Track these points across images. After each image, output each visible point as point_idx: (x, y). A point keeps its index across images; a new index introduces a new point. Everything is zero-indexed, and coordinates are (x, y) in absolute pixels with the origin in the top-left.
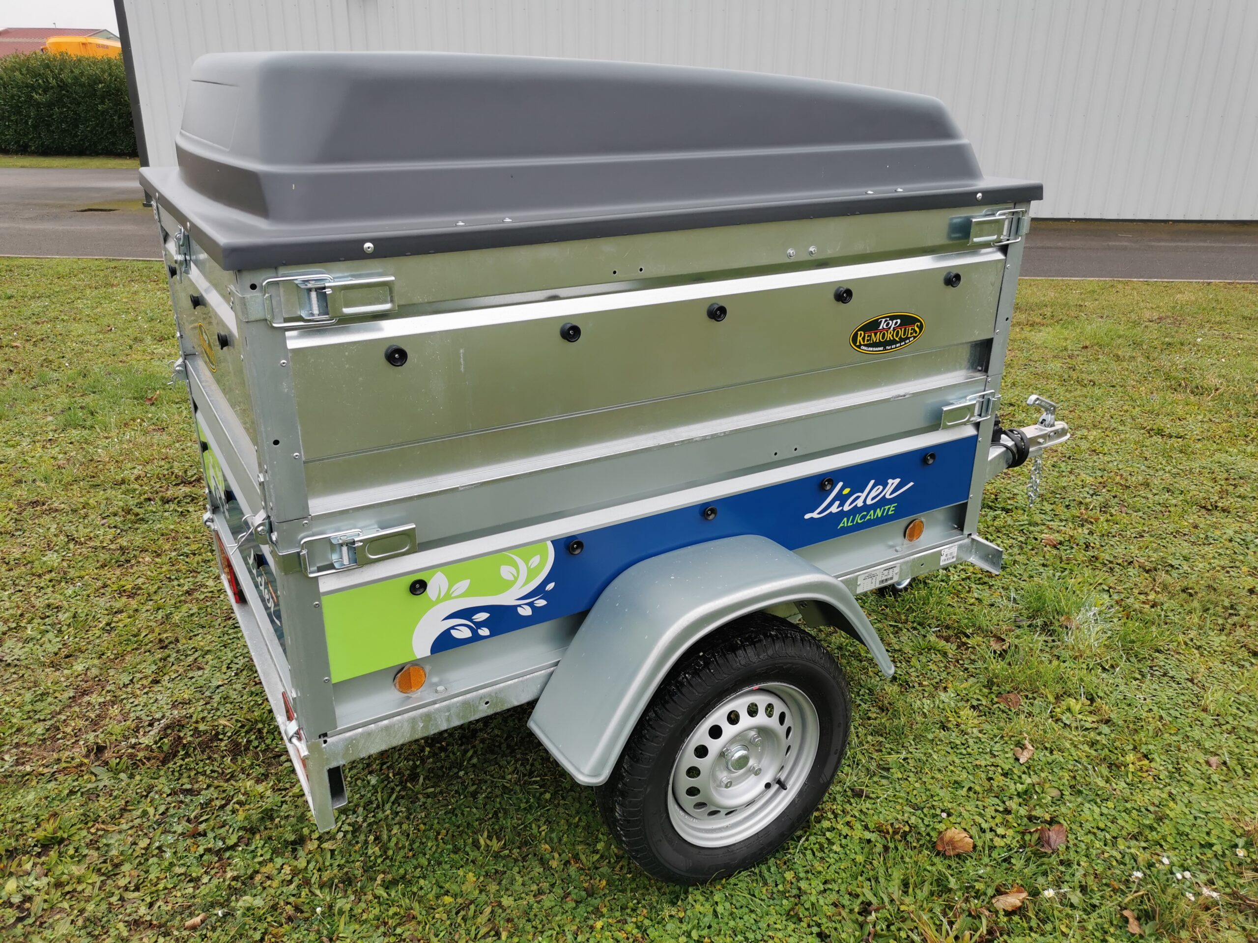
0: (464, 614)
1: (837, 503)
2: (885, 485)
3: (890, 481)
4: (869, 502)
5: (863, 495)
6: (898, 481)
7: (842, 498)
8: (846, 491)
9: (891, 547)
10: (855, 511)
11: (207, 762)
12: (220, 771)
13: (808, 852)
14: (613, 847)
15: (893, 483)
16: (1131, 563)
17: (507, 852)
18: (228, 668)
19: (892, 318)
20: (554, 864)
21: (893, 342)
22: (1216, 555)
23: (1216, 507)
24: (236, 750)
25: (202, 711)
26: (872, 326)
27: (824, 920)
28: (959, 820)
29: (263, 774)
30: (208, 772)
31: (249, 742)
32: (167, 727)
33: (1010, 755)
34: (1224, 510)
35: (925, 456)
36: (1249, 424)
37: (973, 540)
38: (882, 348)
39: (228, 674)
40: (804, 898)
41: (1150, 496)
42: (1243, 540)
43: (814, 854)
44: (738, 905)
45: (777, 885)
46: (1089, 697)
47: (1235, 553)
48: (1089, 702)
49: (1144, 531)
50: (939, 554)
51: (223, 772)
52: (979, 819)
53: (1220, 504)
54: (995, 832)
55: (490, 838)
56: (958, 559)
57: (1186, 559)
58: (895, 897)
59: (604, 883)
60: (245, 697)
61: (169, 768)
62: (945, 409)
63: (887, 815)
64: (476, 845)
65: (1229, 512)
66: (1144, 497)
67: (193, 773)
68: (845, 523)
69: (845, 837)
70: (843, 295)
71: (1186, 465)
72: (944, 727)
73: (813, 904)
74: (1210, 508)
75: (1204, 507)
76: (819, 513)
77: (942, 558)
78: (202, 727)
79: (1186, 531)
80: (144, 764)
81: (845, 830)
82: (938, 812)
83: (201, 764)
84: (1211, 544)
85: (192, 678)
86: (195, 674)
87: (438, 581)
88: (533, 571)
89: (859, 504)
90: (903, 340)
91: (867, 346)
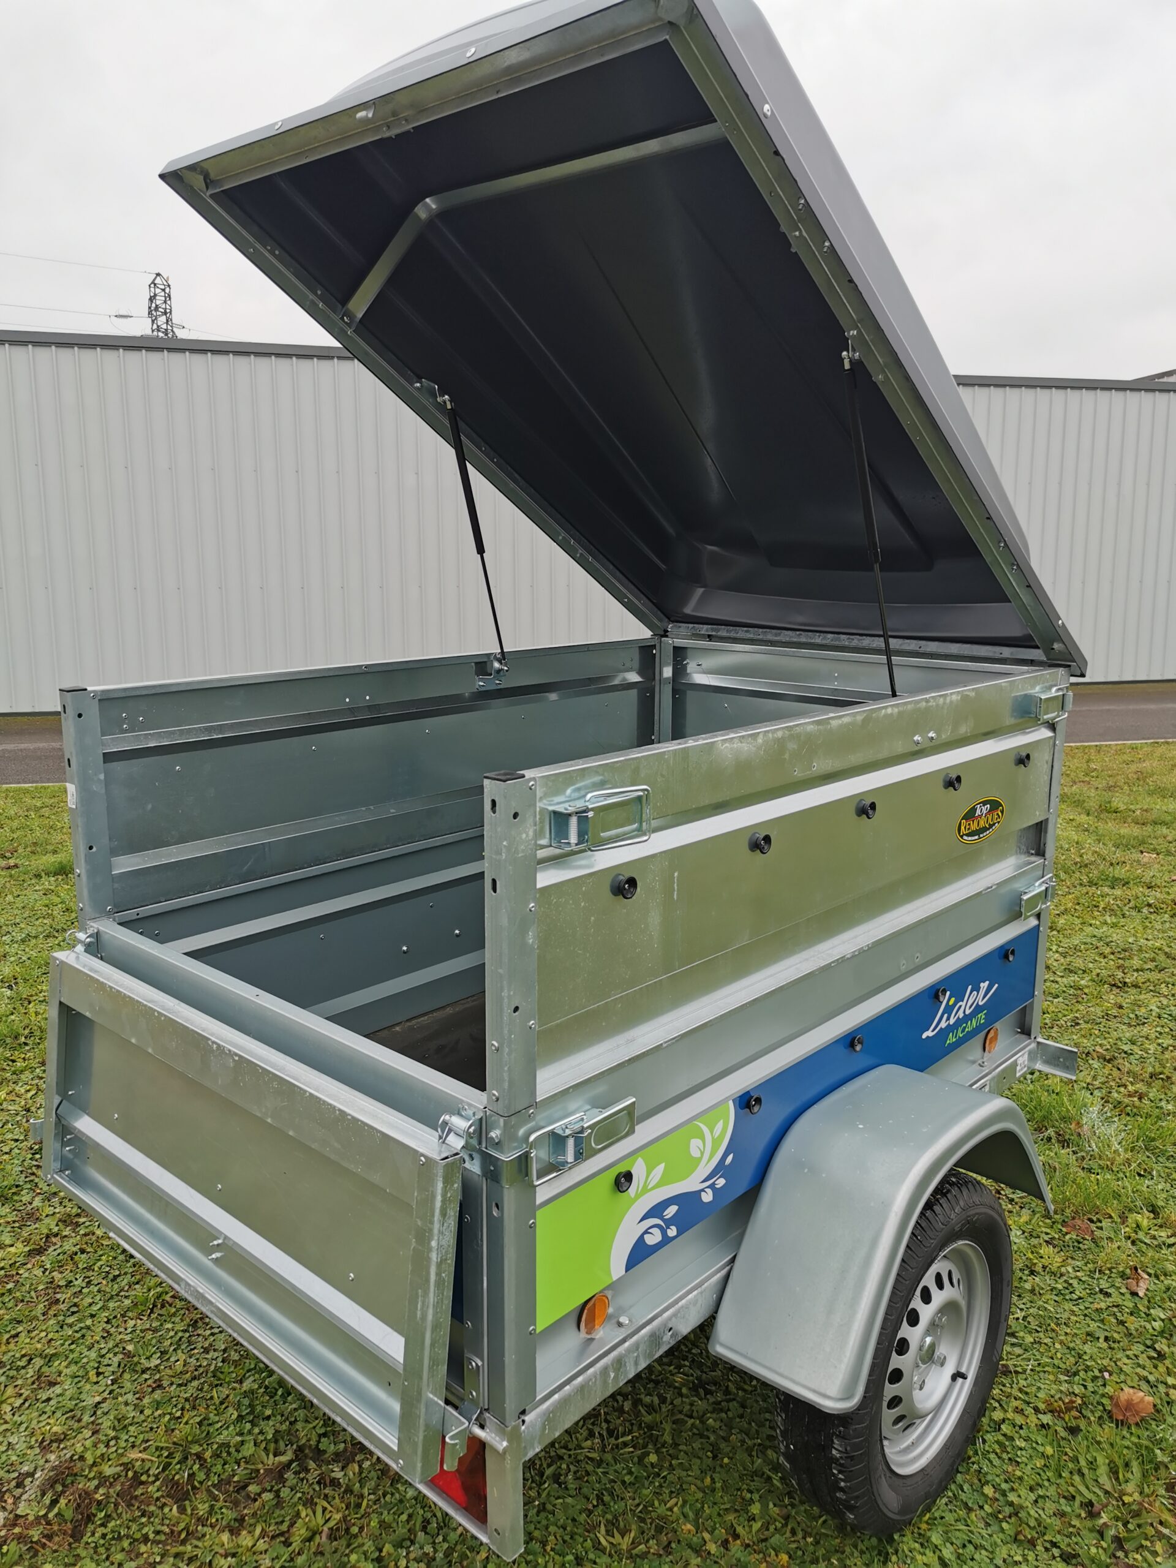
0: (656, 1211)
1: (946, 1015)
2: (978, 991)
3: (982, 985)
4: (968, 1012)
6: (987, 983)
7: (949, 1010)
8: (952, 1002)
10: (959, 1022)
11: (144, 1520)
12: (167, 1530)
13: (992, 1456)
14: (771, 1505)
15: (984, 985)
16: (1088, 1054)
17: (642, 1547)
18: (98, 1374)
19: (984, 803)
20: (712, 1548)
21: (985, 829)
22: (1157, 1034)
23: (1125, 983)
24: (180, 1494)
25: (95, 1445)
26: (970, 815)
27: (1059, 1538)
28: (1122, 1377)
29: (235, 1520)
30: (151, 1536)
31: (192, 1476)
32: (52, 1483)
33: (1123, 1290)
34: (1136, 986)
35: (1005, 953)
37: (1039, 1043)
38: (977, 837)
39: (103, 1383)
40: (1022, 1514)
41: (1059, 979)
42: (1170, 1015)
43: (999, 1458)
44: (958, 1542)
45: (981, 1507)
46: (1150, 1209)
47: (1171, 1030)
48: (1152, 1215)
49: (1077, 1018)
50: (1015, 1064)
51: (172, 1532)
52: (1139, 1370)
53: (1127, 980)
54: (1166, 1384)
55: (609, 1533)
56: (1028, 1068)
57: (1133, 1043)
58: (1108, 1487)
59: (784, 1557)
60: (147, 1412)
61: (87, 1543)
62: (1025, 897)
63: (1047, 1388)
64: (597, 1546)
65: (1139, 987)
66: (1053, 981)
67: (126, 1544)
68: (951, 1039)
69: (1021, 1427)
70: (952, 782)
72: (1032, 1273)
73: (1036, 1519)
74: (1120, 985)
75: (1114, 985)
76: (933, 1031)
77: (1018, 1068)
78: (108, 1470)
79: (1114, 1012)
80: (44, 1546)
81: (1019, 1420)
82: (1097, 1373)
83: (134, 1527)
84: (1144, 1023)
85: (49, 1400)
86: (49, 1393)
87: (638, 1170)
88: (716, 1142)
89: (961, 1014)
90: (991, 826)
91: (968, 835)
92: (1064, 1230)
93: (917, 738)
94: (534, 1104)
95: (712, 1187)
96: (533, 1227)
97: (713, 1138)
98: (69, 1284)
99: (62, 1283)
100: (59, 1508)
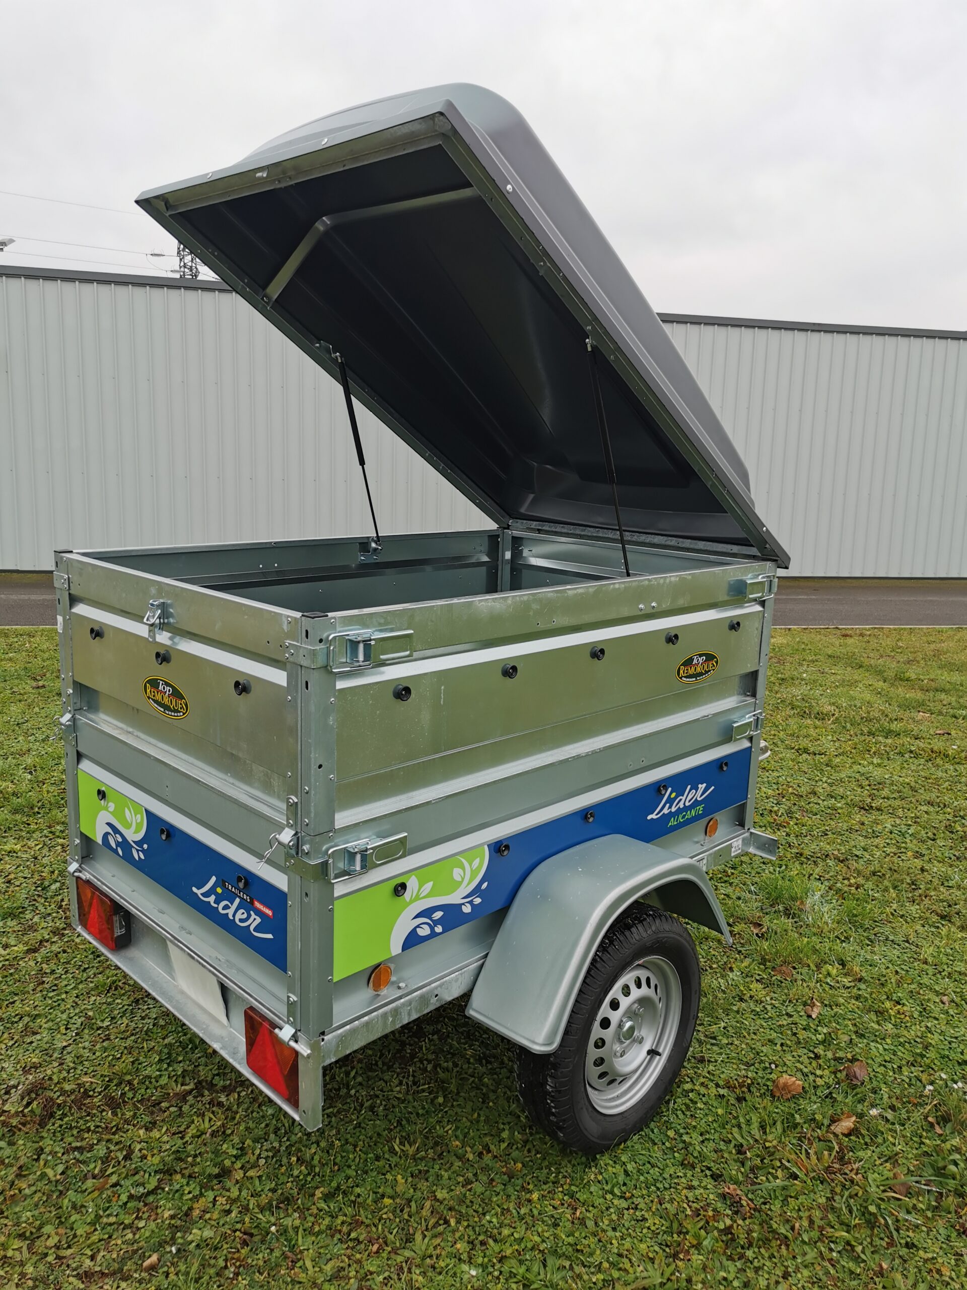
0: (426, 913)
1: (668, 805)
2: (697, 789)
3: (700, 786)
4: (687, 804)
5: (684, 798)
6: (704, 785)
7: (670, 801)
8: (673, 795)
9: (697, 842)
10: (679, 811)
11: (88, 1118)
12: (104, 1126)
13: (679, 1112)
14: (516, 1133)
15: (702, 787)
16: (827, 856)
17: (423, 1153)
18: (67, 1029)
19: (701, 655)
20: (471, 1156)
21: (701, 674)
22: (886, 845)
23: (872, 807)
24: (114, 1104)
25: (60, 1072)
26: (688, 663)
27: (712, 1164)
28: (785, 1069)
29: (150, 1122)
30: (92, 1128)
31: (123, 1094)
32: (29, 1092)
33: (802, 1013)
34: (878, 809)
35: (720, 764)
36: (867, 741)
37: (751, 833)
38: (694, 679)
39: (69, 1034)
40: (691, 1149)
41: (821, 802)
42: (900, 832)
43: (684, 1114)
44: (641, 1163)
45: (664, 1144)
46: (840, 962)
47: (898, 842)
48: (841, 967)
49: (827, 830)
50: (730, 846)
51: (107, 1127)
52: (798, 1065)
53: (873, 805)
54: (815, 1074)
55: (402, 1143)
56: (742, 851)
57: (865, 850)
58: (757, 1137)
59: (519, 1165)
60: (98, 1054)
61: (49, 1130)
62: (735, 725)
63: (730, 1072)
64: (392, 1151)
65: (882, 810)
66: (816, 803)
67: (75, 1132)
68: (673, 822)
69: (704, 1096)
70: (672, 638)
71: (835, 776)
72: (741, 1000)
73: (699, 1152)
74: (867, 808)
75: (862, 808)
76: (657, 815)
77: (733, 850)
78: (67, 1087)
79: (857, 827)
80: (20, 1130)
81: (703, 1090)
82: (767, 1065)
83: (81, 1122)
84: (878, 836)
85: (32, 1042)
86: (33, 1038)
87: (412, 884)
88: (474, 873)
89: (681, 805)
90: (706, 672)
91: (685, 677)
92: (772, 973)
93: (641, 606)
94: (332, 829)
95: (471, 902)
96: (331, 910)
97: (471, 869)
98: (53, 972)
99: (48, 971)
100: (32, 1108)
